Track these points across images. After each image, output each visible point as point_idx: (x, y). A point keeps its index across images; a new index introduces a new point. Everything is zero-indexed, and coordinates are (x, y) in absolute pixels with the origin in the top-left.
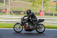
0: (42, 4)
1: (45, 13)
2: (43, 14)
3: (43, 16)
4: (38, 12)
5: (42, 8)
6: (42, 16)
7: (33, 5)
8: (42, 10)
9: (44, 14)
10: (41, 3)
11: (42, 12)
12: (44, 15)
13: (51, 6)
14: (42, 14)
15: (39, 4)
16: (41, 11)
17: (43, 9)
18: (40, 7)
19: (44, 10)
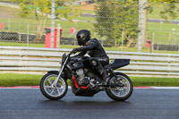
0: (53, 10)
1: (63, 36)
2: (55, 39)
3: (55, 47)
4: (41, 35)
5: (53, 22)
6: (52, 45)
7: (25, 13)
8: (53, 28)
9: (58, 40)
10: (50, 5)
11: (52, 34)
12: (58, 45)
13: (82, 15)
14: (52, 40)
15: (41, 10)
16: (48, 31)
17: (56, 25)
18: (48, 19)
19: (59, 28)
